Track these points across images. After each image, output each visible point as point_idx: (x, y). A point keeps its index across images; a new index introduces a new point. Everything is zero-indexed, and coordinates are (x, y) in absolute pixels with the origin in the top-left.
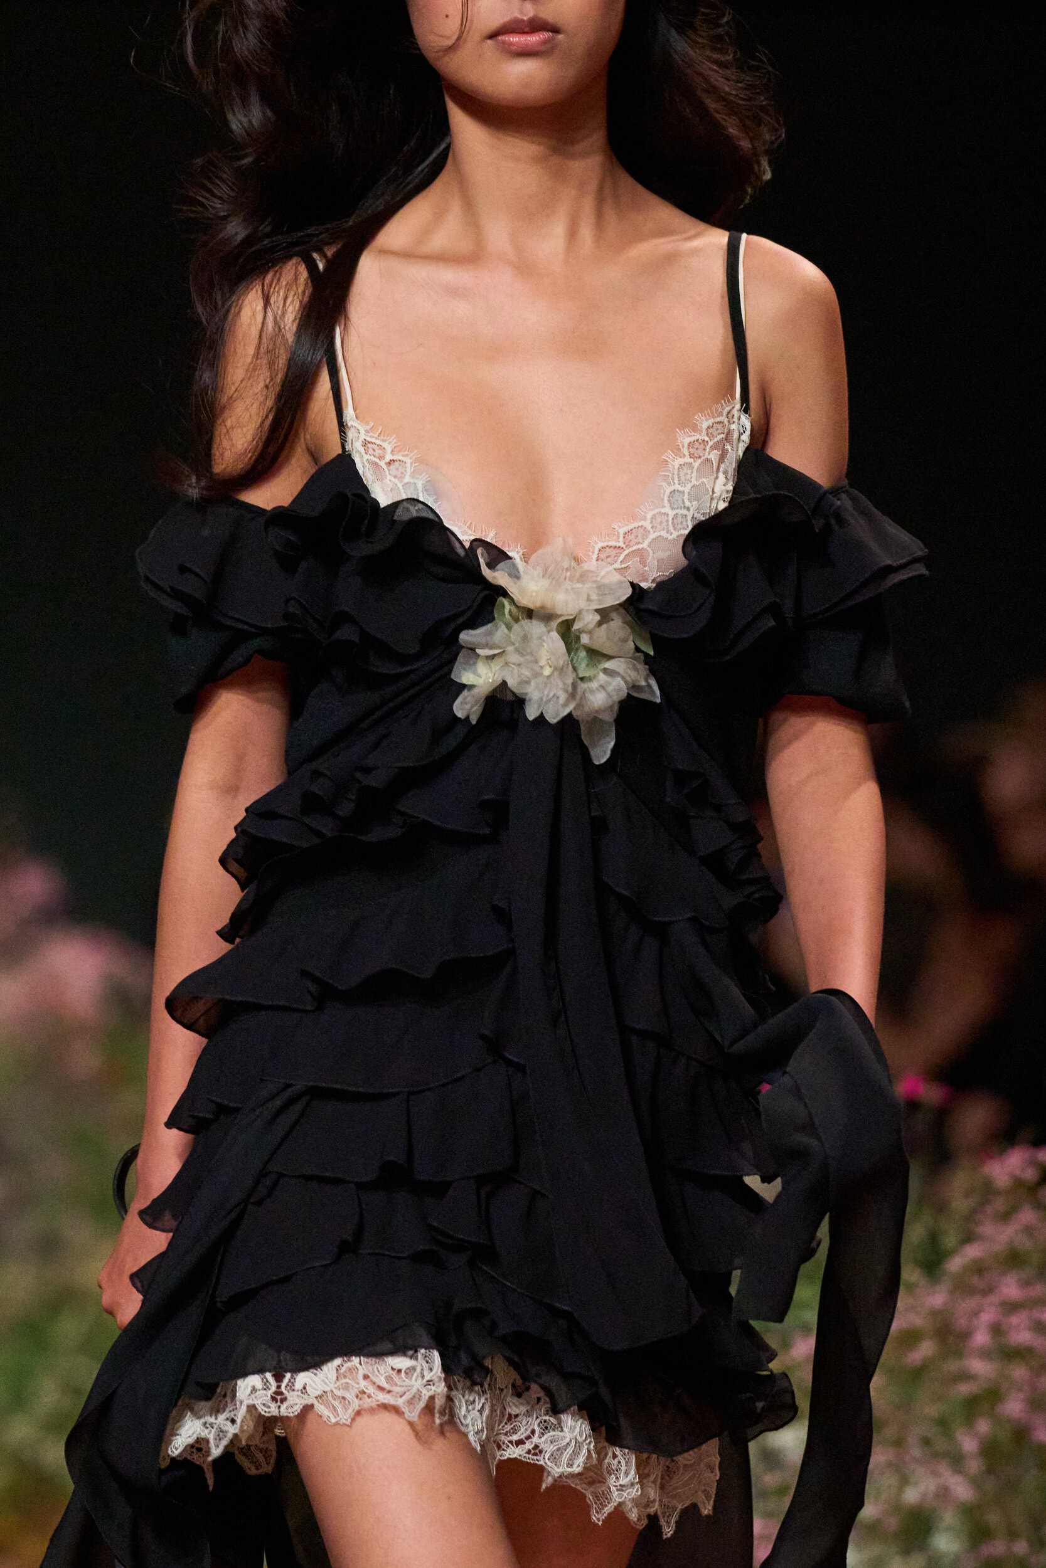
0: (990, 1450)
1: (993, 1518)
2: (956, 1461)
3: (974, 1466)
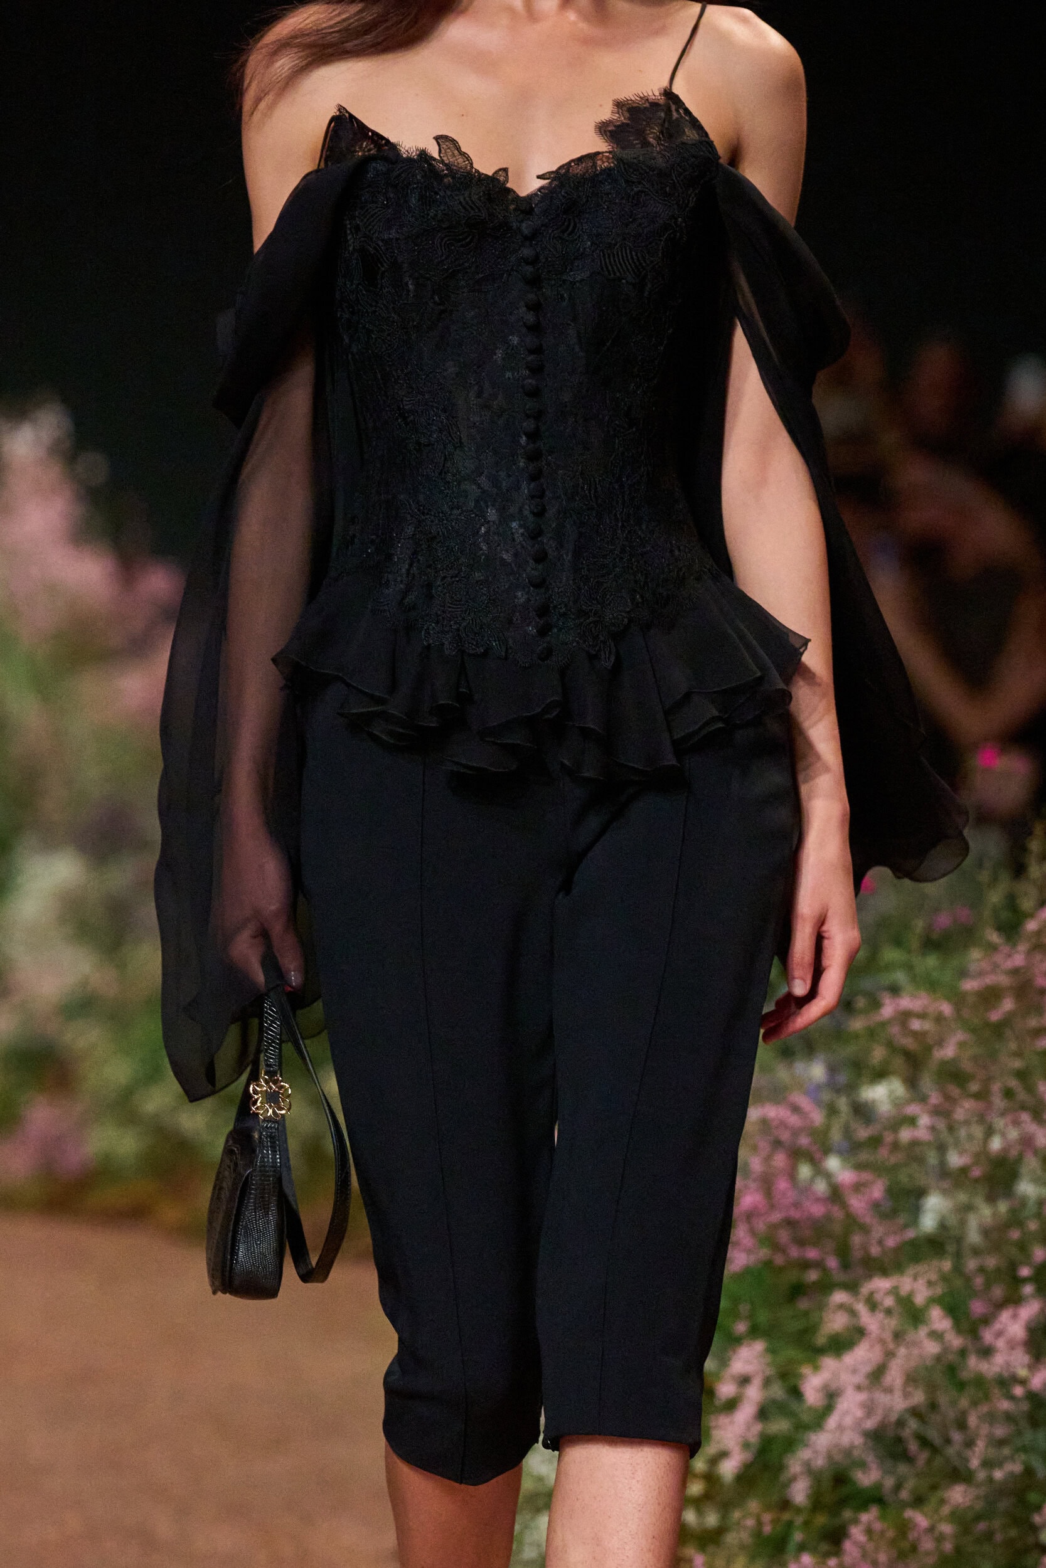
2: (1038, 1112)
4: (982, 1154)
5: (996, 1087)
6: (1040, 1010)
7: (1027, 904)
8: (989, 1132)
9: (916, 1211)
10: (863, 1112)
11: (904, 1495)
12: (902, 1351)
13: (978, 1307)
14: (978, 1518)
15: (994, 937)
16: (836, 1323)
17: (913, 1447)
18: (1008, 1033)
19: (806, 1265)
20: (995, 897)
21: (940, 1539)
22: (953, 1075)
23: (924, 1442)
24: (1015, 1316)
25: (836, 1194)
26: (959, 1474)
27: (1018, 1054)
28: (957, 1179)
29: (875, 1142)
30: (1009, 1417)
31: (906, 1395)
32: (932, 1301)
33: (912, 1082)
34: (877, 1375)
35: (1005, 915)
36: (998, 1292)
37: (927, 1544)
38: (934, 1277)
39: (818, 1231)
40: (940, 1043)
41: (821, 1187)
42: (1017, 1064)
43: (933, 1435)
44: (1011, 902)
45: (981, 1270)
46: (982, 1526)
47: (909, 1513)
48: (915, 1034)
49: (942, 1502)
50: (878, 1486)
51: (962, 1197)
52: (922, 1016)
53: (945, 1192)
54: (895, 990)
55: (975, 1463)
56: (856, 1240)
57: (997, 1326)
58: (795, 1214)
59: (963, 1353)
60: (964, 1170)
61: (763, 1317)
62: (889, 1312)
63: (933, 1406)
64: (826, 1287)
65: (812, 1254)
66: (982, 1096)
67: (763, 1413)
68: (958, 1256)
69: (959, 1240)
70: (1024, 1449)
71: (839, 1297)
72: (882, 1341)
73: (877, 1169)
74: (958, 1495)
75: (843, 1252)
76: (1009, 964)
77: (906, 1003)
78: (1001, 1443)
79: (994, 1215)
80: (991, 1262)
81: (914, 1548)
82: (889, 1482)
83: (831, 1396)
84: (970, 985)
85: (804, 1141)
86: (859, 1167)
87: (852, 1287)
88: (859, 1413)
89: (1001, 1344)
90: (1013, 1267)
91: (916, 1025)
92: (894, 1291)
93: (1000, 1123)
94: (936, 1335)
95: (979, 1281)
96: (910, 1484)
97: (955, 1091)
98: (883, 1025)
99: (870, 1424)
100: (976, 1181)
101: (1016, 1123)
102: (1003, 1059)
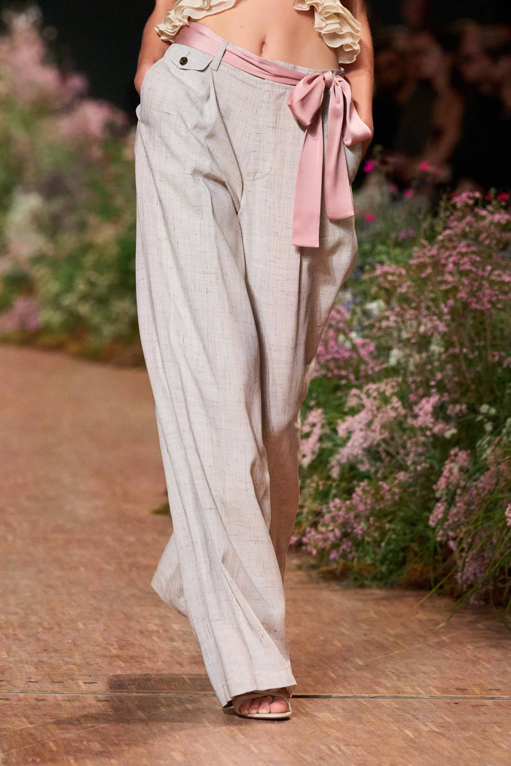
0: (453, 311)
1: (455, 339)
2: (440, 316)
3: (448, 317)
4: (417, 333)
5: (423, 305)
6: (442, 273)
7: (438, 229)
8: (419, 324)
9: (388, 356)
10: (366, 314)
11: (379, 475)
12: (380, 415)
13: (412, 397)
14: (410, 486)
15: (425, 242)
16: (352, 402)
17: (383, 455)
18: (429, 283)
19: (341, 377)
20: (425, 225)
21: (393, 494)
22: (405, 300)
23: (388, 453)
24: (428, 402)
25: (354, 348)
26: (402, 467)
27: (432, 292)
28: (405, 343)
29: (372, 326)
30: (424, 444)
31: (381, 434)
32: (393, 394)
33: (388, 302)
34: (369, 424)
35: (428, 232)
36: (421, 391)
37: (388, 496)
38: (394, 384)
39: (346, 363)
40: (400, 286)
41: (348, 345)
42: (432, 295)
43: (391, 450)
44: (432, 228)
45: (414, 382)
46: (411, 489)
47: (380, 483)
48: (390, 282)
49: (395, 478)
50: (368, 471)
51: (408, 351)
52: (393, 274)
53: (400, 349)
54: (382, 263)
55: (409, 463)
56: (362, 367)
57: (420, 406)
58: (337, 356)
59: (405, 417)
60: (408, 340)
61: (322, 399)
62: (375, 398)
63: (392, 438)
64: (349, 387)
65: (344, 373)
66: (417, 308)
67: (321, 439)
68: (405, 375)
69: (405, 369)
70: (429, 458)
71: (354, 391)
72: (372, 411)
73: (372, 338)
74: (402, 476)
75: (357, 372)
76: (430, 254)
77: (386, 268)
78: (420, 455)
79: (421, 358)
80: (418, 379)
81: (382, 498)
82: (373, 470)
83: (350, 433)
84: (413, 262)
85: (341, 325)
86: (364, 337)
87: (360, 387)
88: (361, 440)
89: (421, 413)
90: (428, 381)
91: (390, 278)
92: (378, 389)
93: (424, 320)
94: (395, 409)
95: (413, 386)
96: (381, 471)
97: (405, 306)
98: (377, 277)
99: (365, 445)
100: (413, 344)
101: (431, 320)
102: (426, 293)
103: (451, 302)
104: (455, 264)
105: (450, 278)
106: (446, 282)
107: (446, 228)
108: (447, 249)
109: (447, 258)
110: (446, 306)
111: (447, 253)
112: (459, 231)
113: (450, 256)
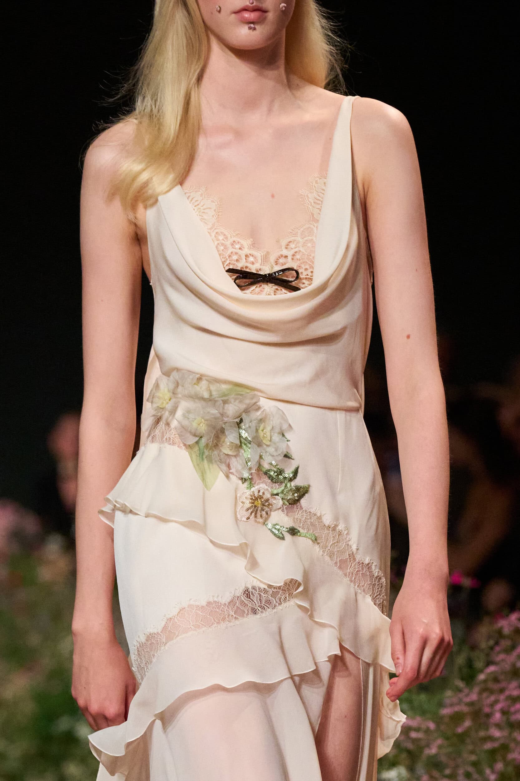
5: (461, 771)
6: (487, 727)
7: (479, 664)
15: (461, 684)
18: (468, 741)
20: (460, 660)
22: (434, 764)
27: (472, 752)
33: (411, 769)
35: (465, 670)
40: (428, 746)
42: (473, 758)
44: (470, 664)
48: (414, 741)
52: (417, 730)
66: (452, 777)
76: (468, 700)
84: (445, 711)
91: (413, 735)
97: (437, 774)
102: (465, 755)
103: (500, 766)
104: (504, 712)
105: (497, 733)
106: (490, 738)
107: (489, 663)
108: (492, 692)
109: (492, 705)
110: (493, 772)
111: (492, 698)
112: (507, 667)
113: (496, 702)
